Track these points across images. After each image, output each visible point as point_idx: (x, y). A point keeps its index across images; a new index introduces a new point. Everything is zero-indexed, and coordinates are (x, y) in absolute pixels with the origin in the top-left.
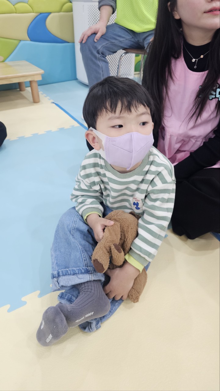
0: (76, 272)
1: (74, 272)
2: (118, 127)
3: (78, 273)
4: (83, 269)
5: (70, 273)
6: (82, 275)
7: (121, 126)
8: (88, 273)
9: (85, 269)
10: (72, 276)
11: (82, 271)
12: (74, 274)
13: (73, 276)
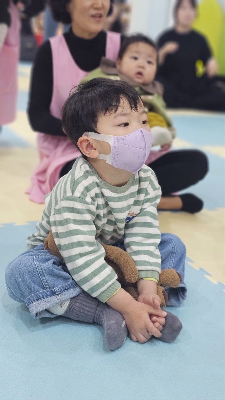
0: (40, 296)
1: (37, 297)
2: (123, 125)
3: (43, 297)
4: (47, 291)
5: (33, 299)
6: (47, 298)
7: (126, 125)
8: (54, 295)
9: (50, 292)
10: (36, 302)
11: (46, 293)
12: (38, 300)
13: (38, 302)
